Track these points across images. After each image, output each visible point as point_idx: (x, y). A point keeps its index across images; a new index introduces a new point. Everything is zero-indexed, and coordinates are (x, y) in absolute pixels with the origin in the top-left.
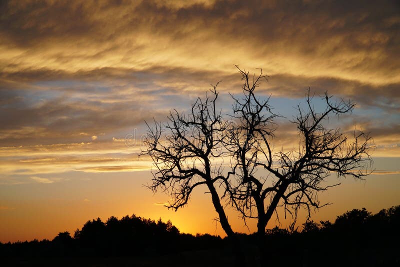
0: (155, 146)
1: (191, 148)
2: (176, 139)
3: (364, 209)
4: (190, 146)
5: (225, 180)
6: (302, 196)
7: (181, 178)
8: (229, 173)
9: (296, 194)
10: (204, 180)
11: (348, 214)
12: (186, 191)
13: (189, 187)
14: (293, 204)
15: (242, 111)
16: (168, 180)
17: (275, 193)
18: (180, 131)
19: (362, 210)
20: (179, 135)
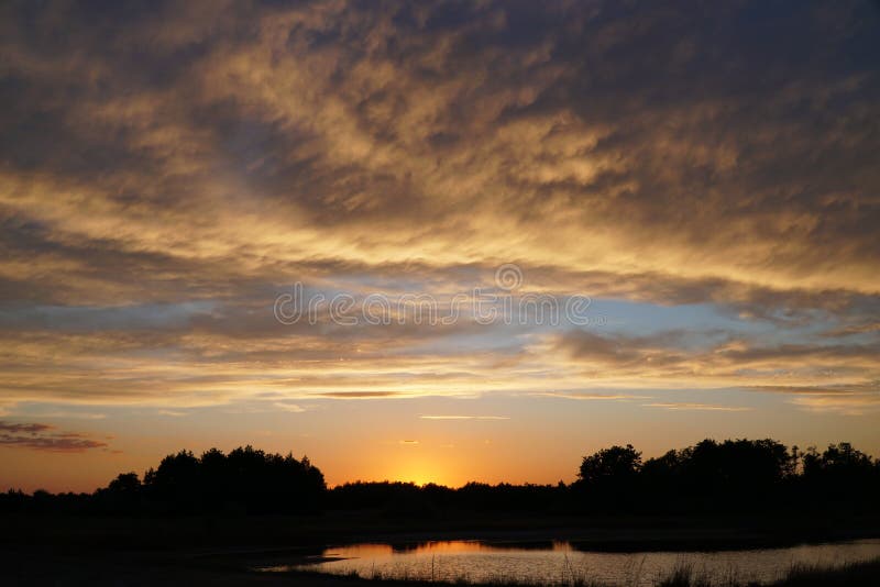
3: (630, 446)
11: (603, 454)
19: (625, 448)
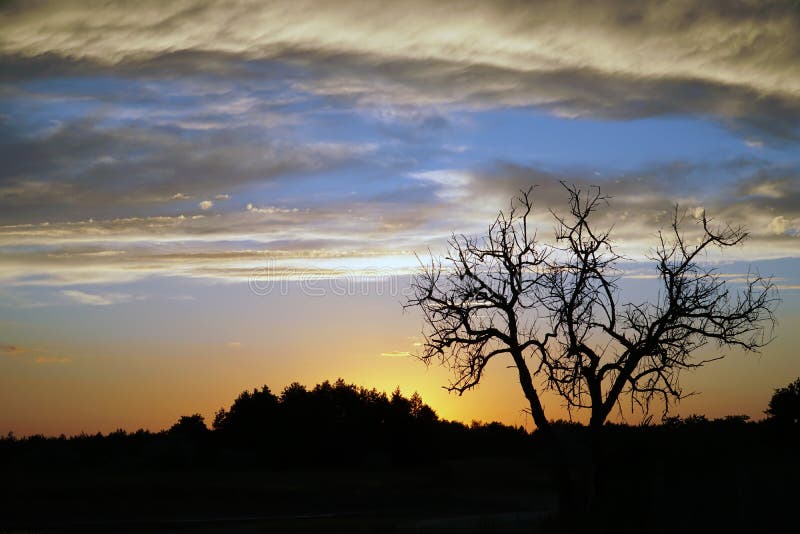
0: (431, 292)
1: (486, 294)
2: (462, 277)
4: (484, 290)
5: (541, 347)
6: (657, 380)
7: (470, 342)
8: (548, 335)
9: (649, 376)
10: (506, 346)
12: (478, 364)
13: (482, 357)
14: (645, 391)
15: (570, 238)
16: (448, 345)
17: (617, 372)
18: (469, 265)
20: (468, 272)
